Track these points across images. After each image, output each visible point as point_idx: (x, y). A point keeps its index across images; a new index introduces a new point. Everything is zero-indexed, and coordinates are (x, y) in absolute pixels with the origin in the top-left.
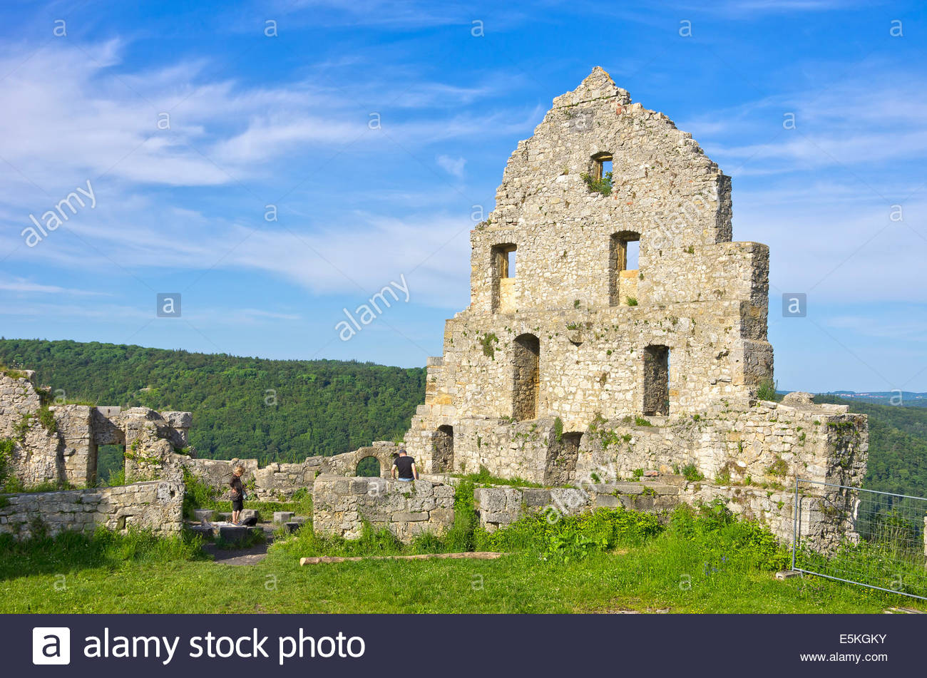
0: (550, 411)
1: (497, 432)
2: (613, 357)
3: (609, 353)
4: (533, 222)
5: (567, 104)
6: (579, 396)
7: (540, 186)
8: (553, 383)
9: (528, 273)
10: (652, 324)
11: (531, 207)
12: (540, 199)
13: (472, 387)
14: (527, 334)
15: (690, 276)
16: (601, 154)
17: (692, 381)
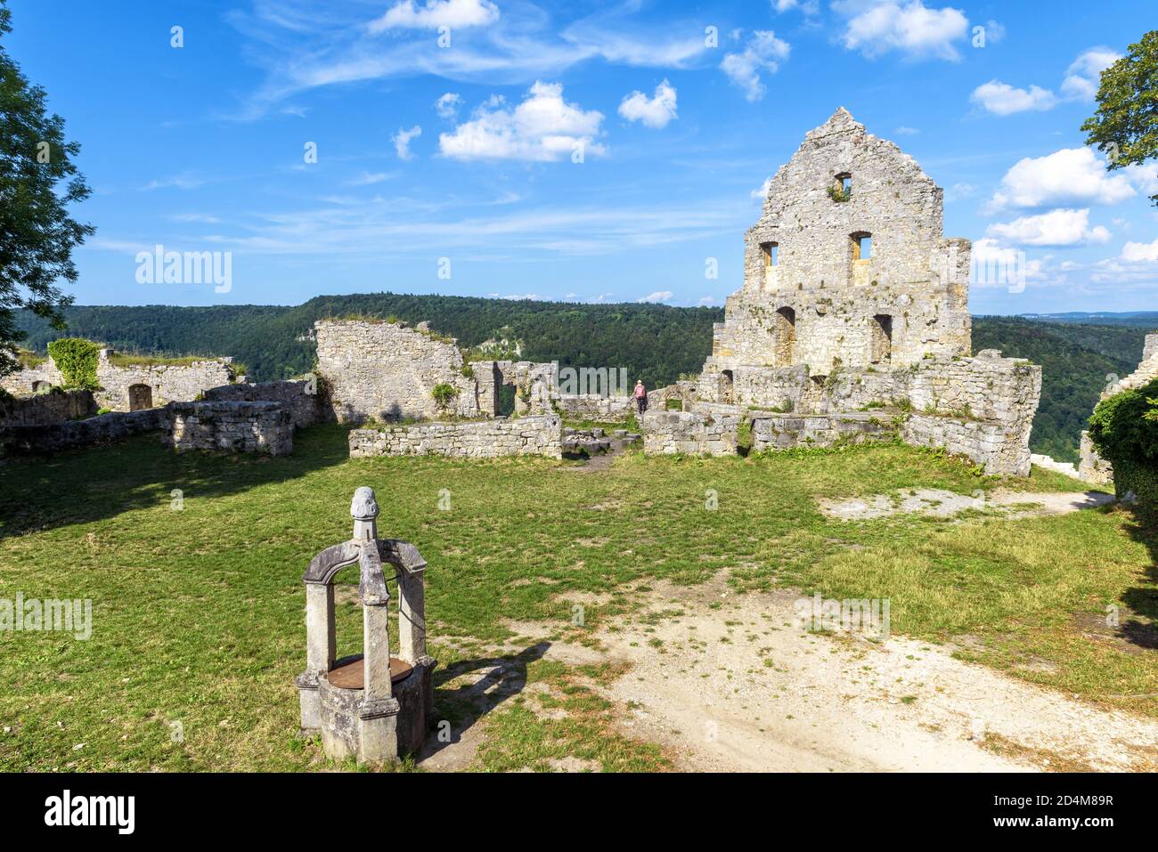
0: (802, 361)
1: (764, 375)
2: (849, 323)
3: (846, 321)
4: (791, 226)
5: (817, 136)
6: (824, 351)
7: (796, 199)
8: (805, 341)
9: (786, 263)
10: (880, 300)
11: (788, 215)
12: (796, 209)
13: (746, 344)
14: (786, 307)
15: (909, 264)
16: (842, 174)
17: (908, 340)
